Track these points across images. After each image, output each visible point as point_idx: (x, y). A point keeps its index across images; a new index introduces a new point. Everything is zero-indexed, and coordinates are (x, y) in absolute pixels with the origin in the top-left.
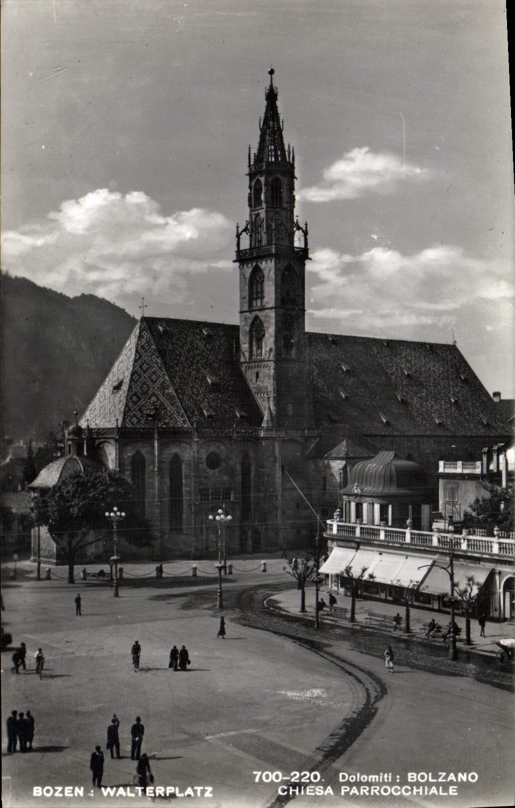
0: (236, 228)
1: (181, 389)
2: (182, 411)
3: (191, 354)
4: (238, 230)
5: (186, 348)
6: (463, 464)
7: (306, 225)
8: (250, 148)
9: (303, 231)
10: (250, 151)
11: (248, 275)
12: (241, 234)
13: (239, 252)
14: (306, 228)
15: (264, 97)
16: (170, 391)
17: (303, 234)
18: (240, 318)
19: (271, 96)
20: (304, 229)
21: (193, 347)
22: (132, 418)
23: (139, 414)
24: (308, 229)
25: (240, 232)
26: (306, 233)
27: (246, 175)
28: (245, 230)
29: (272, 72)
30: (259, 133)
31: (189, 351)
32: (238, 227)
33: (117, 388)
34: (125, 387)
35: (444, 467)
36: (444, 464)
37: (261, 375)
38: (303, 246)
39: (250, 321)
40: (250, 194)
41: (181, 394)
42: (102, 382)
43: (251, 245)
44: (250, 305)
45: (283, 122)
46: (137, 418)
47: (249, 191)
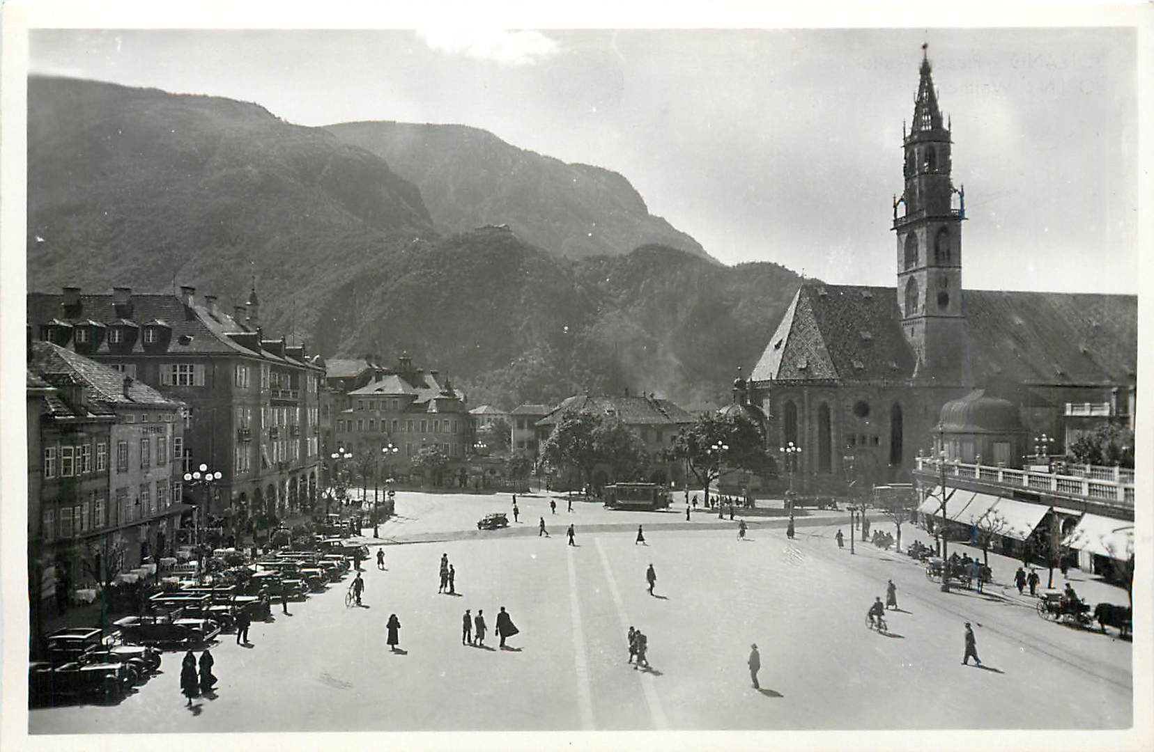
0: (893, 199)
1: (832, 345)
2: (832, 364)
3: (848, 314)
4: (895, 201)
5: (842, 309)
6: (1091, 406)
7: (962, 186)
8: (905, 122)
9: (959, 193)
10: (904, 124)
11: (904, 241)
12: (898, 204)
13: (896, 221)
14: (962, 189)
15: (918, 72)
16: (822, 347)
17: (959, 196)
18: (898, 280)
19: (925, 70)
20: (960, 190)
21: (851, 308)
22: (786, 371)
23: (792, 369)
24: (964, 190)
25: (897, 202)
26: (962, 195)
27: (902, 147)
28: (902, 200)
29: (925, 47)
30: (914, 106)
31: (845, 312)
32: (895, 198)
33: (777, 347)
34: (783, 346)
35: (1072, 411)
36: (1072, 406)
37: (915, 330)
38: (959, 208)
39: (906, 282)
40: (905, 164)
41: (832, 349)
42: (767, 344)
43: (906, 213)
44: (906, 268)
45: (938, 92)
46: (790, 371)
47: (904, 162)
